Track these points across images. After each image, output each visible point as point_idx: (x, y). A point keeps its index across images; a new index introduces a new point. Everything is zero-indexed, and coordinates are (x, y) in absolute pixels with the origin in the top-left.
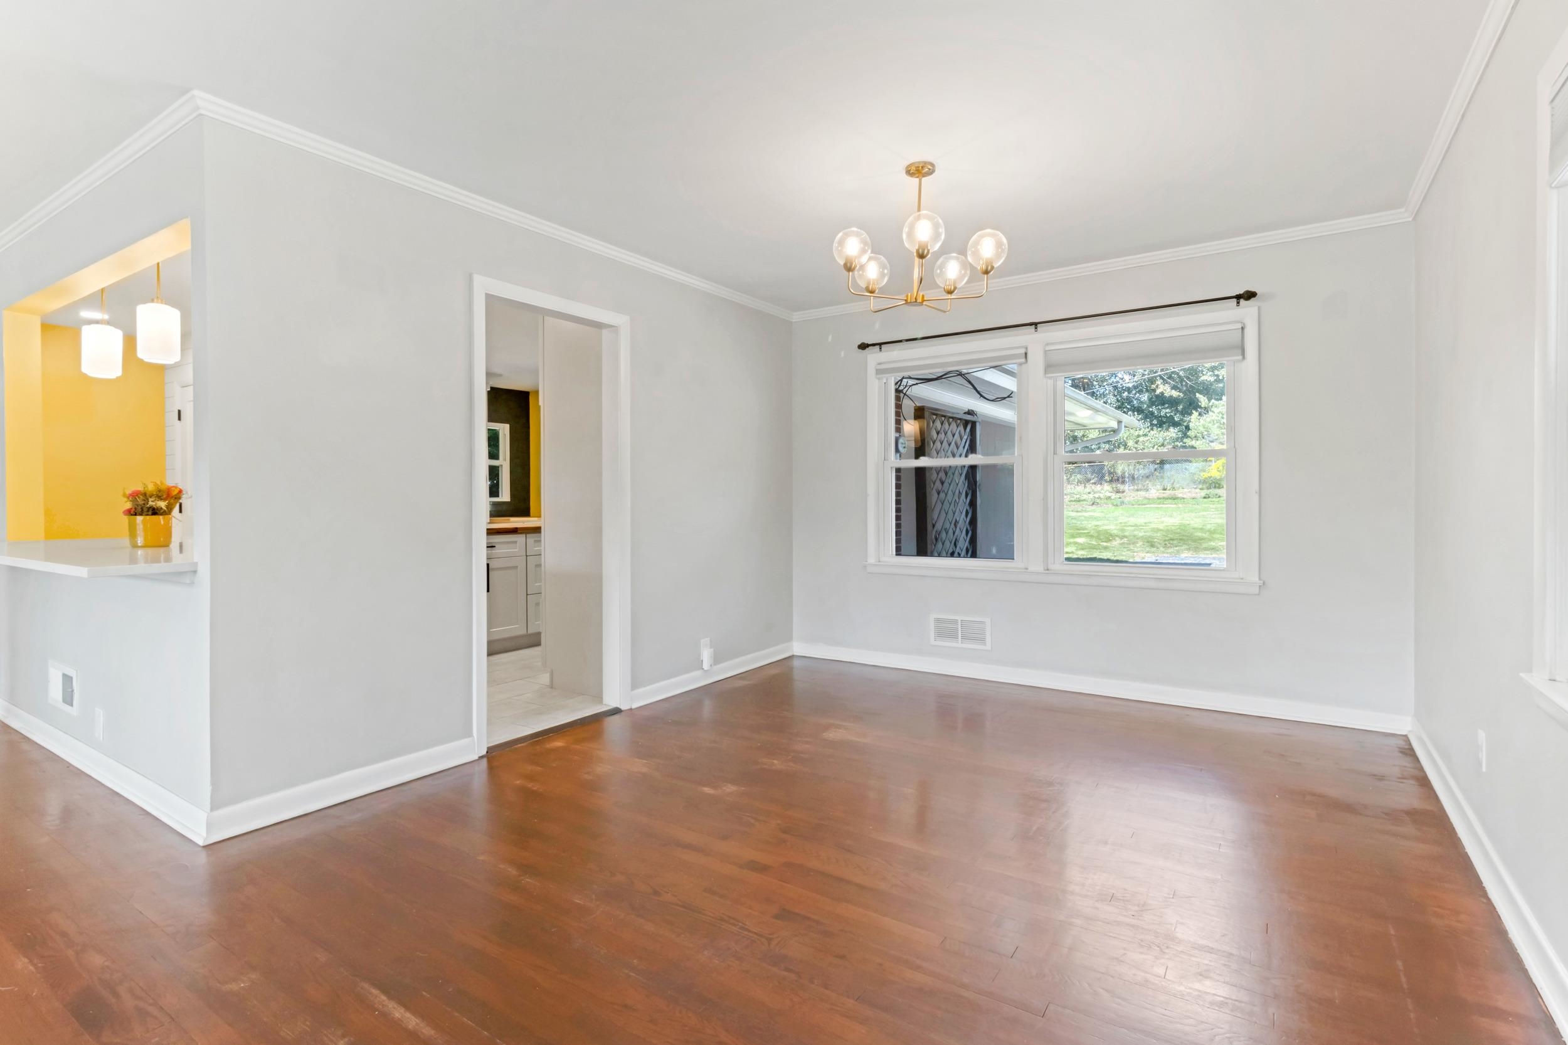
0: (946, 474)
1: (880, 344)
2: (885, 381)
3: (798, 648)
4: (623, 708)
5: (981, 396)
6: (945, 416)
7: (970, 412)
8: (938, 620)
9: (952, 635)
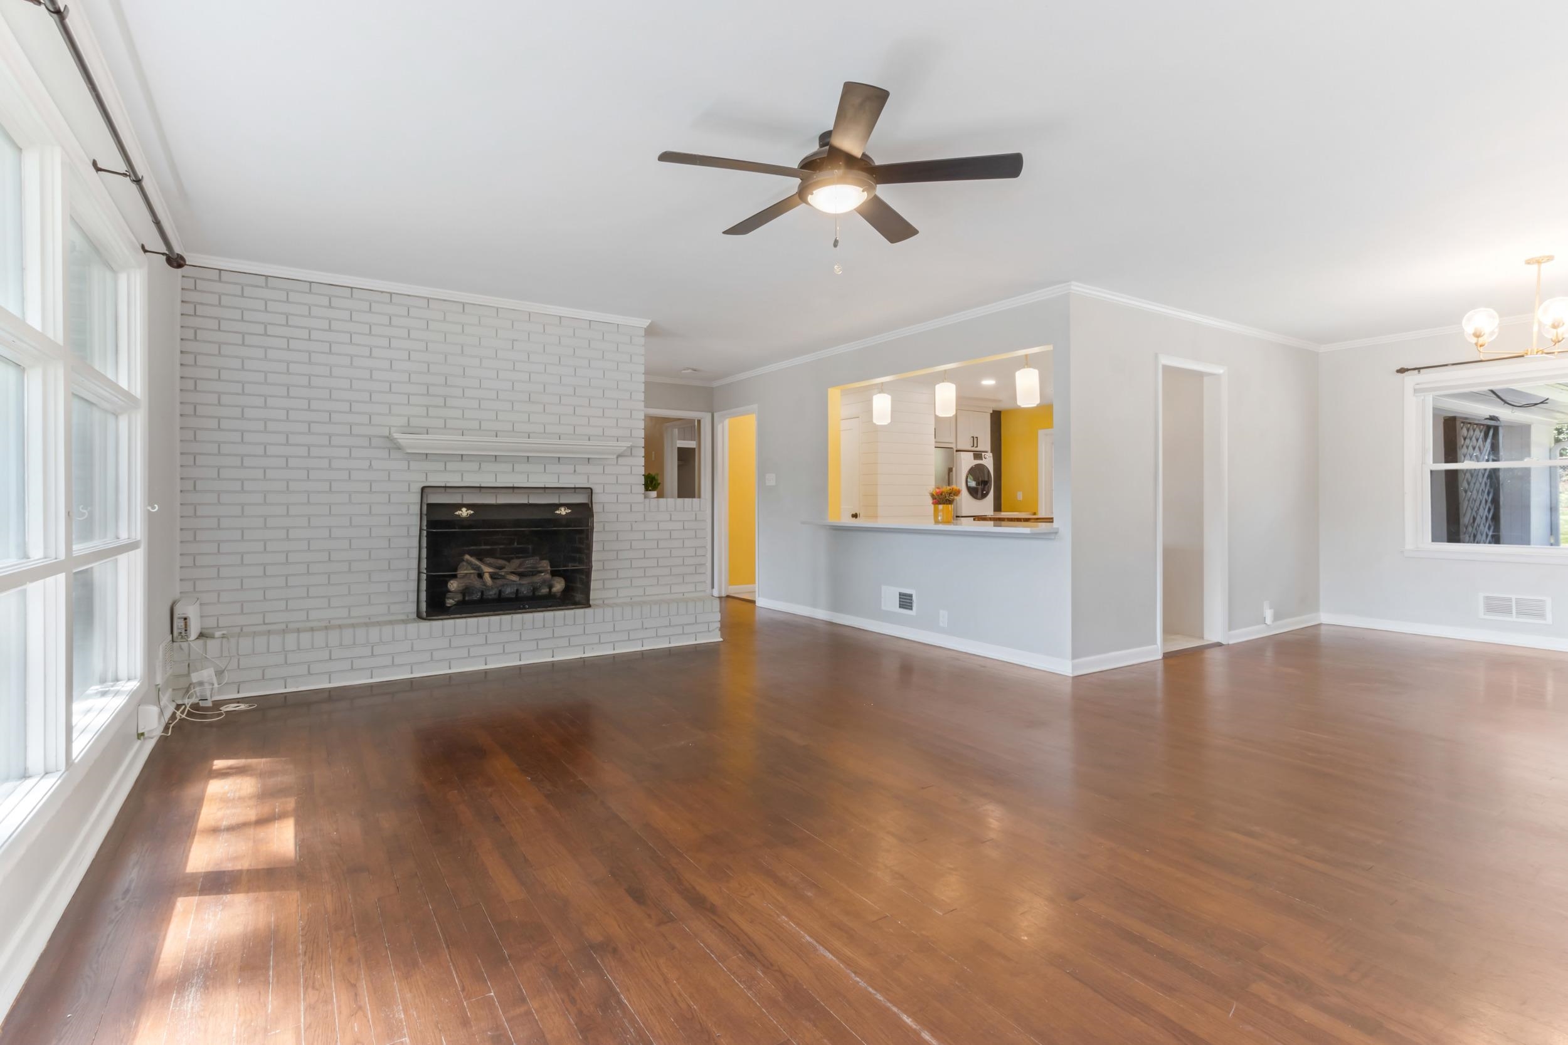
0: (1472, 476)
1: (1419, 369)
2: (1423, 398)
3: (1326, 617)
4: (1224, 643)
5: (1506, 402)
6: (1470, 423)
7: (1492, 418)
8: (1487, 598)
9: (1507, 610)
